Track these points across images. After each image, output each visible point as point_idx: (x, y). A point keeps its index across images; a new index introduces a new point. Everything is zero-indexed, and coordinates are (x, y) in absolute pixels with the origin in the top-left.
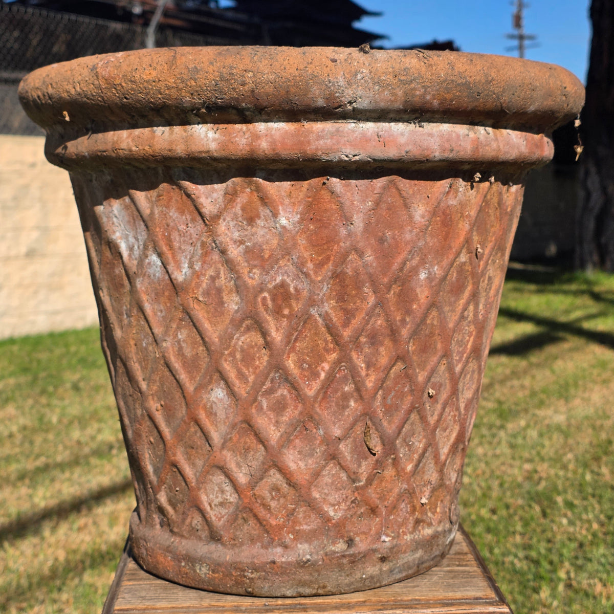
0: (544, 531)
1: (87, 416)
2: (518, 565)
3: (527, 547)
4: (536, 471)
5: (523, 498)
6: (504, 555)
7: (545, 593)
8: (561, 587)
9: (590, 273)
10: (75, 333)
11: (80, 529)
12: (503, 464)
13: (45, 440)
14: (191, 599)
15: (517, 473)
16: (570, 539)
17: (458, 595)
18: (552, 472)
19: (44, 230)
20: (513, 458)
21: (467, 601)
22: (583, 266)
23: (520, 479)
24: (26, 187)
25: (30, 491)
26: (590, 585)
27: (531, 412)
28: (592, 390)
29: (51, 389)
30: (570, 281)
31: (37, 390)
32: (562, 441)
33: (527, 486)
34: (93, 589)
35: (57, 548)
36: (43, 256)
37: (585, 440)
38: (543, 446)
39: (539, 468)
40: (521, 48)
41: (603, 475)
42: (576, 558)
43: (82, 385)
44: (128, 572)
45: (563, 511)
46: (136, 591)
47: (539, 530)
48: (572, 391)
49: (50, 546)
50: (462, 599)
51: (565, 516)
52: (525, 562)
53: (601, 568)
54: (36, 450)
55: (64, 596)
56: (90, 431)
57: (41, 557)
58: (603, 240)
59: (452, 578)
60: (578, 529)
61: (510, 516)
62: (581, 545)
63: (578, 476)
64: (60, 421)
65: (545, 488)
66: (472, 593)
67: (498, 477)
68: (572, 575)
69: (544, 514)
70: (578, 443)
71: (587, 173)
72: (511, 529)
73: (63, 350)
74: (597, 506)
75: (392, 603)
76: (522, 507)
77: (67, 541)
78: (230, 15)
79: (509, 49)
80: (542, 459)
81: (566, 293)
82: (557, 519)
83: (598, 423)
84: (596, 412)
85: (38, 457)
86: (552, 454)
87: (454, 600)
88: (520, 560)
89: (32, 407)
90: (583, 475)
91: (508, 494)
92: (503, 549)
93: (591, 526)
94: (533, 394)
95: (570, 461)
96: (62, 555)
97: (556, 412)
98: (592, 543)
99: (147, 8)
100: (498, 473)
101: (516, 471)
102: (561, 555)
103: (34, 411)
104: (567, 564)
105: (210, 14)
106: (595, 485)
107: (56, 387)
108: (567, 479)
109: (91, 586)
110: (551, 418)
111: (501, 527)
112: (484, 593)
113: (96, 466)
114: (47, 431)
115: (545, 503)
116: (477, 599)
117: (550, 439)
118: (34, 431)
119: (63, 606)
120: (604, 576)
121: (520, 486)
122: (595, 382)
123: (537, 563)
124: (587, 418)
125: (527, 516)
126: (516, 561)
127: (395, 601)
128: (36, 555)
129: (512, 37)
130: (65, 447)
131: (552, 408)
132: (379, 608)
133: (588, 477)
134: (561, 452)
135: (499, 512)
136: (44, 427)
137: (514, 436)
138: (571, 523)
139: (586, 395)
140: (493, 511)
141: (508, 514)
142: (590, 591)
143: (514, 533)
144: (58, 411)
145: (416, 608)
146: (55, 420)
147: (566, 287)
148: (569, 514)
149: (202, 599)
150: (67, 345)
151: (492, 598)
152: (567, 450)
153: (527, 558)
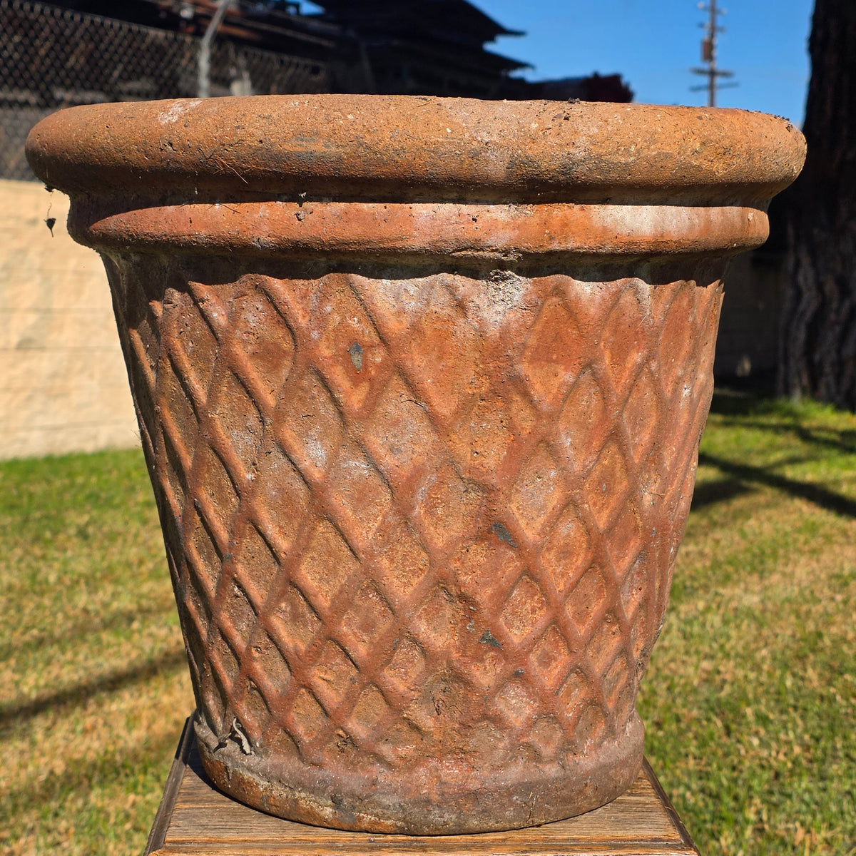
0: (726, 755)
1: (98, 575)
2: (691, 800)
3: (703, 775)
4: (719, 672)
5: (700, 708)
6: (671, 785)
7: (726, 840)
8: (748, 832)
9: (797, 402)
10: (83, 457)
11: (85, 731)
12: (673, 660)
13: (38, 607)
14: (269, 830)
15: (692, 672)
16: (762, 767)
17: (631, 834)
18: (740, 673)
19: (45, 312)
20: (687, 653)
21: (642, 842)
22: (788, 392)
23: (696, 682)
24: (23, 252)
25: (17, 677)
26: (788, 830)
27: (712, 590)
28: (796, 563)
29: (48, 535)
30: (768, 411)
31: (29, 536)
32: (754, 632)
33: (705, 691)
34: (102, 816)
35: (53, 757)
36: (42, 349)
37: (786, 630)
38: (729, 638)
39: (722, 668)
40: (711, 87)
41: (811, 681)
42: (771, 793)
43: (91, 530)
44: (183, 791)
45: (754, 727)
46: (194, 816)
47: (720, 753)
48: (770, 563)
49: (43, 754)
50: (636, 841)
51: (757, 734)
52: (701, 796)
53: (804, 808)
54: (26, 619)
55: (63, 825)
56: (101, 596)
57: (31, 768)
58: (817, 357)
59: (622, 812)
60: (774, 753)
61: (682, 733)
62: (777, 775)
63: (776, 681)
64: (60, 580)
65: (730, 695)
66: (648, 832)
67: (666, 678)
68: (765, 817)
69: (728, 732)
70: (776, 636)
71: (798, 264)
72: (683, 751)
73: (67, 481)
74: (800, 722)
75: (541, 843)
76: (699, 721)
77: (66, 747)
78: (315, 25)
79: (696, 89)
80: (727, 656)
81: (763, 427)
82: (745, 738)
83: (804, 608)
84: (801, 592)
85: (27, 629)
86: (740, 649)
87: (624, 840)
88: (693, 794)
89: (20, 560)
90: (782, 679)
91: (679, 701)
92: (670, 778)
93: (792, 749)
94: (716, 565)
95: (764, 659)
96: (60, 767)
97: (746, 591)
98: (792, 773)
99: (200, 11)
100: (667, 672)
101: (691, 670)
102: (750, 788)
103: (23, 565)
104: (757, 801)
105: (287, 23)
106: (798, 693)
107: (55, 533)
108: (762, 684)
109: (100, 811)
110: (740, 599)
111: (668, 747)
112: (665, 833)
113: (109, 646)
114: (42, 594)
115: (731, 716)
116: (655, 840)
117: (738, 627)
118: (24, 593)
119: (59, 838)
120: (809, 818)
121: (695, 691)
122: (801, 552)
123: (716, 797)
124: (788, 600)
125: (705, 733)
126: (688, 794)
127: (545, 840)
128: (23, 766)
129: (700, 72)
130: (67, 617)
131: (742, 585)
132: (524, 849)
133: (789, 682)
134: (753, 646)
135: (666, 727)
136: (37, 588)
137: (689, 622)
138: (764, 744)
139: (789, 569)
140: (658, 725)
141: (679, 728)
142: (787, 839)
143: (687, 755)
144: (57, 565)
145: (573, 851)
146: (52, 578)
147: (763, 420)
148: (762, 732)
149: (284, 830)
150: (71, 475)
151: (675, 840)
152: (762, 644)
153: (703, 791)
